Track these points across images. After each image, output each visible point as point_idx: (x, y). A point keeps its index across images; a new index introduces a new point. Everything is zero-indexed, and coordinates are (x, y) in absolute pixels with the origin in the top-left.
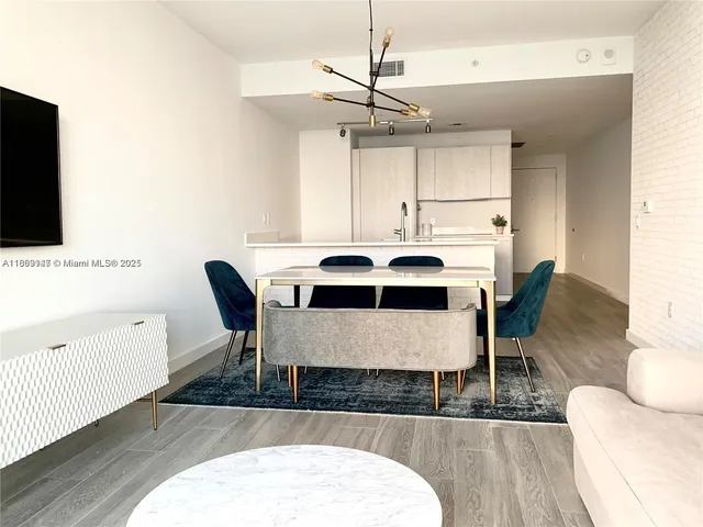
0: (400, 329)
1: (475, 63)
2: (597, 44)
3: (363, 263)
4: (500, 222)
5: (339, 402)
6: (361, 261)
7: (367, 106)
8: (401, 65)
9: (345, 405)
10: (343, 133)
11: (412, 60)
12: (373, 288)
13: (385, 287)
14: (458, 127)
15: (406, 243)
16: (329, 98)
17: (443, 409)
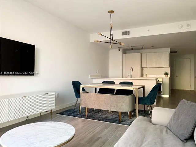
0: (110, 100)
1: (149, 30)
2: (184, 23)
3: (113, 83)
4: (166, 74)
5: (97, 118)
6: (112, 82)
7: (110, 43)
8: (129, 32)
9: (98, 119)
10: (119, 50)
11: (131, 30)
12: (114, 89)
13: (117, 89)
14: (153, 47)
15: (132, 79)
16: (98, 41)
17: (122, 122)
